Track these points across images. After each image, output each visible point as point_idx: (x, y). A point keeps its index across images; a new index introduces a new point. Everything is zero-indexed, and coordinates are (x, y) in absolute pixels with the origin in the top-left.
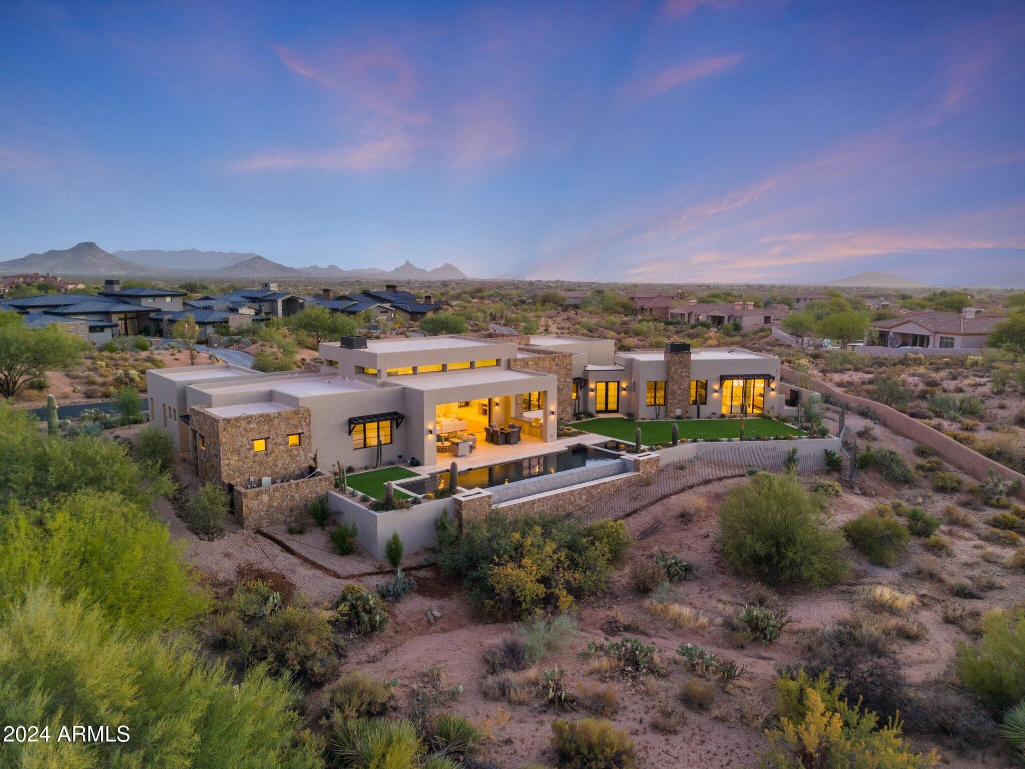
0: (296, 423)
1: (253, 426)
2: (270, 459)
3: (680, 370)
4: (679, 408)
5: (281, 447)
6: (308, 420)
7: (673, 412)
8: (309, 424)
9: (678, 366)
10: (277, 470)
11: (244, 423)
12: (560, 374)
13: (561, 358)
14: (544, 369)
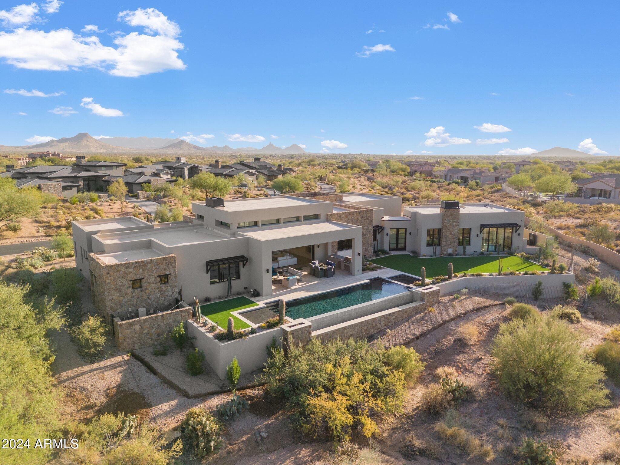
0: (165, 267)
1: (131, 270)
2: (145, 294)
3: (451, 221)
4: (450, 248)
5: (153, 285)
6: (173, 265)
7: (446, 251)
8: (174, 267)
9: (450, 218)
10: (150, 302)
11: (123, 269)
12: (364, 224)
13: (365, 212)
14: (352, 220)
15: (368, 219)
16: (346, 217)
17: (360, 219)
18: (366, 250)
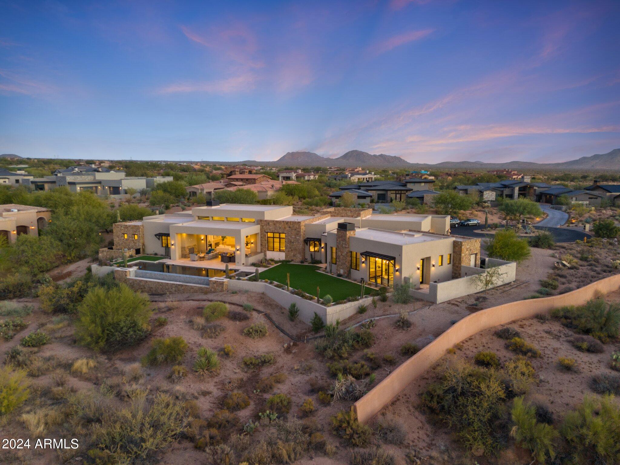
0: (135, 230)
4: (341, 268)
5: (131, 238)
6: (139, 230)
7: (340, 271)
9: (340, 239)
11: (120, 227)
12: (292, 233)
13: (292, 223)
14: (280, 228)
15: (296, 230)
16: (274, 224)
17: (288, 228)
18: (294, 256)
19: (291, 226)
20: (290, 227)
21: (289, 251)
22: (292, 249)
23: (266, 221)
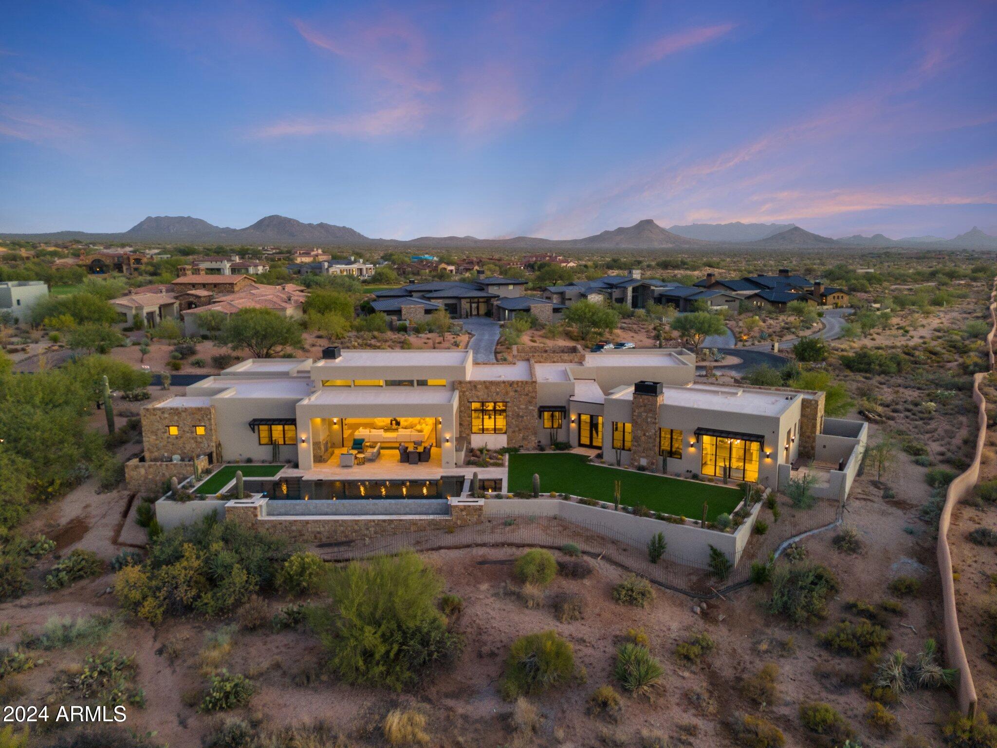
0: (200, 418)
2: (181, 442)
3: (644, 414)
4: (643, 457)
6: (209, 417)
7: (639, 461)
9: (642, 409)
10: (186, 451)
12: (520, 401)
13: (520, 384)
14: (497, 394)
15: (527, 395)
16: (487, 388)
17: (512, 394)
18: (524, 439)
19: (518, 389)
20: (516, 391)
21: (514, 432)
22: (521, 427)
23: (470, 382)
